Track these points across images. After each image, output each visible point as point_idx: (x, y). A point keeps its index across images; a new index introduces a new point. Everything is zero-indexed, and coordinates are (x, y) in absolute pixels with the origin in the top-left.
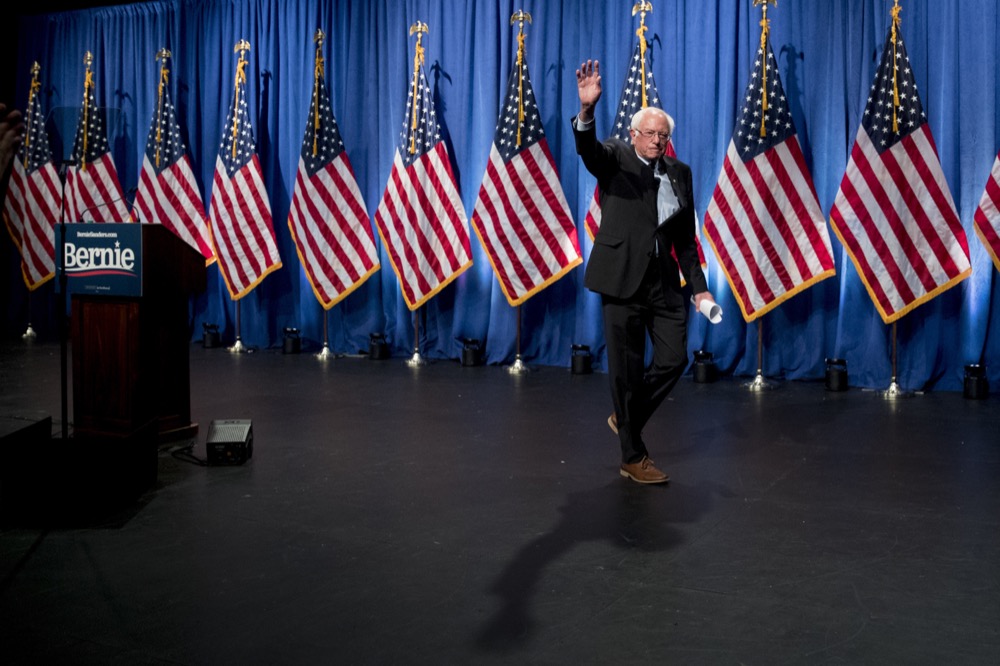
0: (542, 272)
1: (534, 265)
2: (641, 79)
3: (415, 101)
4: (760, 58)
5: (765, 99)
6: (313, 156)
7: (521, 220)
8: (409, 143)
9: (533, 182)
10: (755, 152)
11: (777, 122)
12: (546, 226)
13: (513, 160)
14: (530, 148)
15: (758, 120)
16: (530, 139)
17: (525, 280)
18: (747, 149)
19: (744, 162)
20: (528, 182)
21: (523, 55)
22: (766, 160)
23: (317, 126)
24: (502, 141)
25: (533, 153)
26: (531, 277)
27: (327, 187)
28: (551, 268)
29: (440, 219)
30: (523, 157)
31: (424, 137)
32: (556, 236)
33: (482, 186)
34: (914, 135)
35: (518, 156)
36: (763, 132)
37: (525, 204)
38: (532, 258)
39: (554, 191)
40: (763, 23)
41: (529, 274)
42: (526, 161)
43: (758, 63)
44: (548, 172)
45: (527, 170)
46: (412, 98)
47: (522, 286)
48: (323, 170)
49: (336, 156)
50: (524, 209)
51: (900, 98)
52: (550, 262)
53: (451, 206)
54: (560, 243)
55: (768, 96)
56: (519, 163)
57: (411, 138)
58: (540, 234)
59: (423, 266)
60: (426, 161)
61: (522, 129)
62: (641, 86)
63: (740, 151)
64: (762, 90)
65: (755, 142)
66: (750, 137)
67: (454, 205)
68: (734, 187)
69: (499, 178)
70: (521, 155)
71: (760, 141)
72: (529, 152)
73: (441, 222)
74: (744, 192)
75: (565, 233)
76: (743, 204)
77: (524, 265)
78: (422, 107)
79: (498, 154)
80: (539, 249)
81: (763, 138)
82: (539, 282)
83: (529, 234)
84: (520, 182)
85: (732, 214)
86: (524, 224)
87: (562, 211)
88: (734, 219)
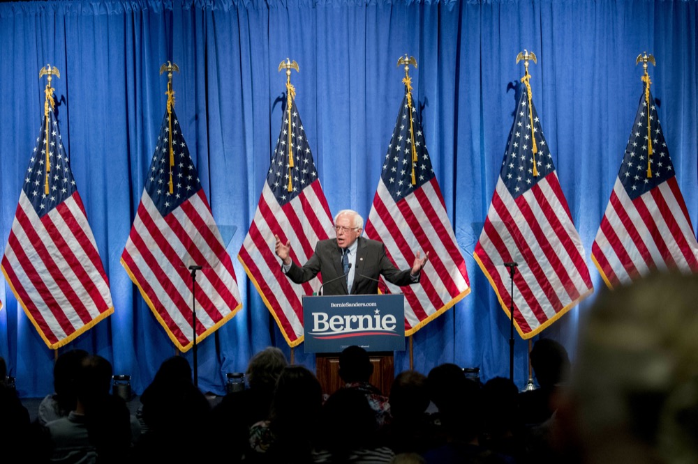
0: (434, 303)
1: (427, 297)
2: (530, 124)
4: (645, 109)
5: (650, 146)
9: (426, 219)
10: (642, 190)
11: (660, 164)
12: (439, 259)
13: (406, 198)
14: (423, 187)
15: (645, 163)
16: (422, 178)
17: (418, 311)
18: (634, 187)
19: (631, 199)
20: (422, 219)
22: (652, 197)
23: (172, 162)
24: (392, 180)
25: (425, 191)
26: (424, 308)
28: (443, 299)
30: (417, 196)
32: (447, 268)
35: (412, 195)
36: (649, 174)
37: (418, 240)
38: (425, 289)
39: (445, 226)
40: (647, 79)
41: (422, 305)
42: (419, 200)
43: (642, 114)
45: (420, 209)
47: (415, 317)
49: (193, 194)
52: (442, 294)
54: (451, 274)
55: (653, 142)
56: (413, 202)
61: (415, 168)
62: (530, 130)
63: (628, 190)
64: (646, 138)
65: (640, 182)
66: (637, 177)
68: (622, 221)
69: (389, 215)
70: (415, 193)
71: (646, 181)
72: (422, 190)
74: (632, 225)
75: (455, 265)
76: (631, 235)
77: (418, 297)
81: (649, 179)
82: (431, 312)
84: (415, 219)
85: (621, 244)
87: (453, 244)
88: (623, 248)
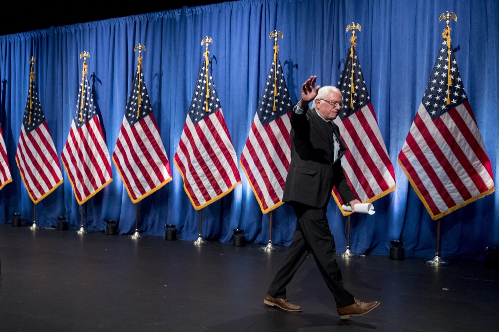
0: (150, 185)
1: (146, 181)
2: (206, 80)
3: (83, 94)
4: (273, 67)
5: (276, 91)
6: (29, 123)
7: (139, 157)
8: (79, 116)
9: (146, 136)
10: (269, 120)
11: (283, 103)
12: (153, 160)
13: (135, 125)
14: (144, 118)
15: (272, 102)
16: (144, 113)
17: (141, 189)
18: (265, 118)
19: (264, 125)
20: (143, 136)
21: (141, 68)
22: (276, 124)
23: (31, 108)
24: (129, 115)
25: (146, 121)
26: (144, 188)
27: (36, 140)
28: (155, 183)
29: (95, 157)
30: (140, 123)
31: (87, 113)
32: (158, 166)
33: (118, 139)
34: (363, 110)
35: (138, 122)
36: (275, 108)
37: (141, 149)
38: (145, 177)
39: (157, 141)
40: (275, 48)
41: (143, 186)
42: (142, 125)
43: (272, 70)
44: (154, 131)
45: (143, 130)
46: (81, 92)
47: (139, 193)
48: (34, 130)
49: (41, 123)
50: (141, 151)
51: (355, 89)
52: (155, 180)
53: (102, 150)
54: (160, 170)
55: (278, 89)
56: (138, 127)
57: (81, 114)
58: (149, 165)
59: (86, 182)
60: (88, 126)
61: (140, 108)
62: (205, 84)
63: (261, 119)
64: (274, 85)
65: (270, 114)
66: (267, 111)
67: (103, 149)
68: (258, 139)
69: (127, 135)
70: (140, 122)
71: (273, 113)
72: (144, 120)
73: (96, 158)
74: (263, 142)
75: (163, 164)
76: (263, 148)
77: (140, 181)
78: (86, 97)
79: (127, 121)
80: (149, 173)
81: (275, 112)
82: (148, 191)
83: (143, 165)
84: (139, 137)
85: (256, 154)
86: (141, 159)
87: (162, 152)
88: (257, 157)
